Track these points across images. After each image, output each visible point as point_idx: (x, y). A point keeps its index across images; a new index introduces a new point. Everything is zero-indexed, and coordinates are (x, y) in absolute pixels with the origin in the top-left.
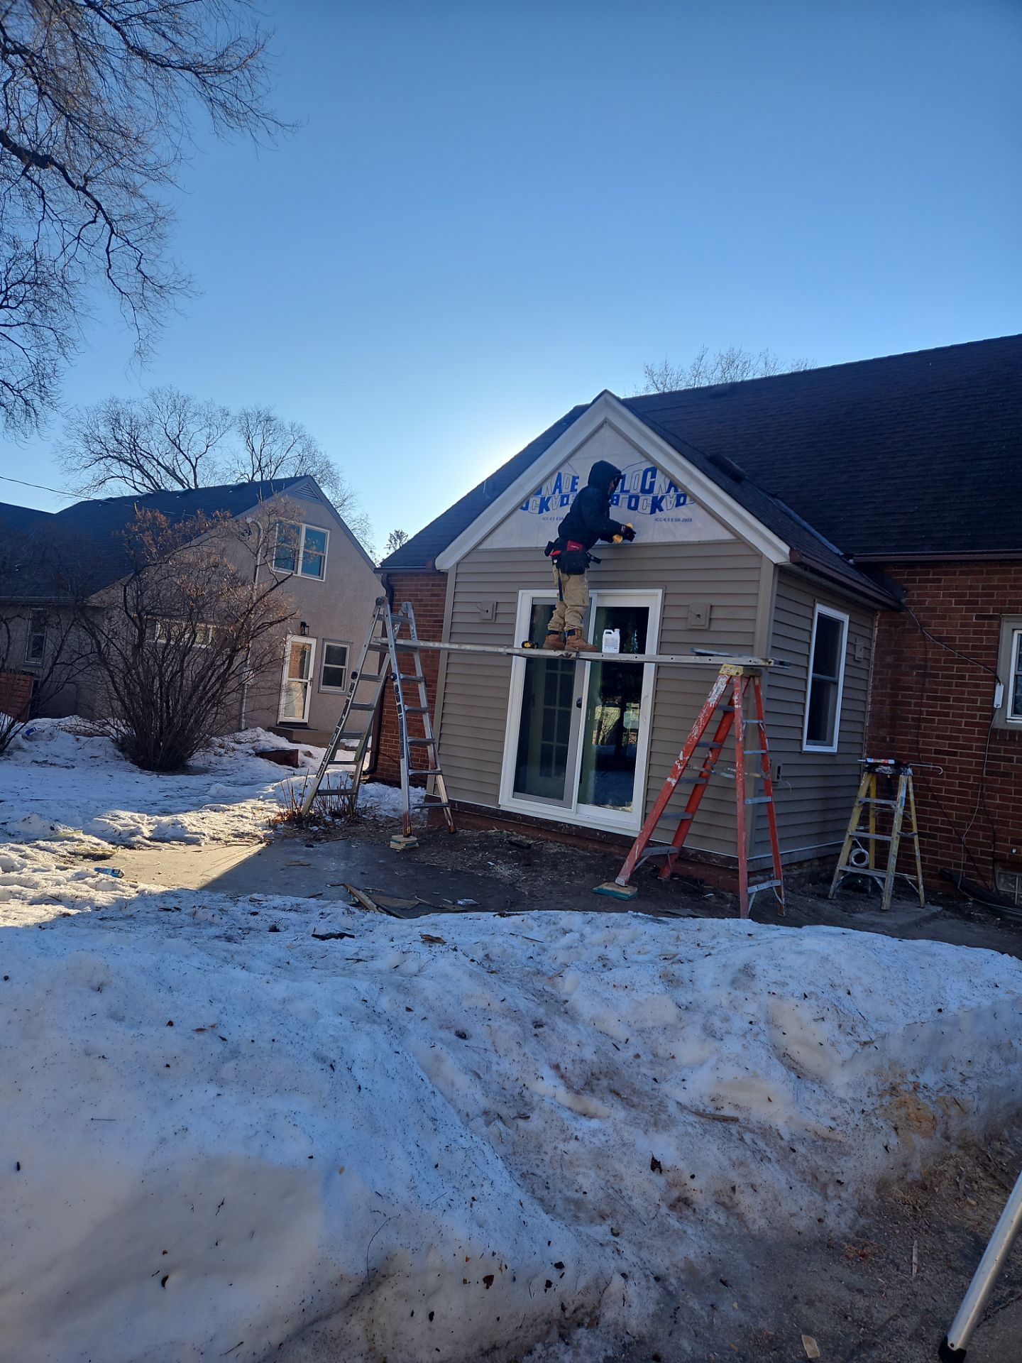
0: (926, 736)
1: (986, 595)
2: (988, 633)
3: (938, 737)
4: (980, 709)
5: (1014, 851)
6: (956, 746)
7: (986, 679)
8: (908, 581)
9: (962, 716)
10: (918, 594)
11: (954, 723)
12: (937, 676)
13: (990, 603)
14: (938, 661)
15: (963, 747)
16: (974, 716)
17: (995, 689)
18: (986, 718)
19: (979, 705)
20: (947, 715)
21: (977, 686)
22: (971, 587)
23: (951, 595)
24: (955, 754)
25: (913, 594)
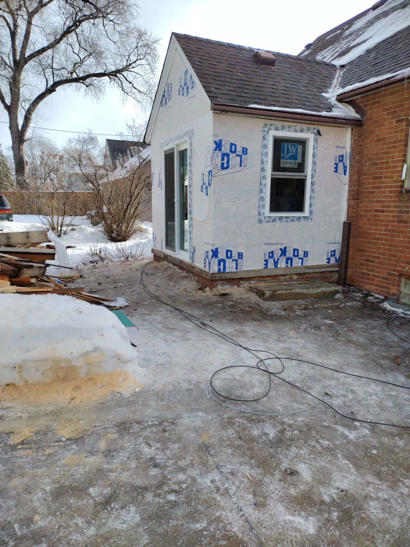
0: (371, 202)
1: (401, 106)
2: (402, 131)
3: (377, 202)
4: (396, 182)
5: (407, 269)
6: (383, 206)
7: (399, 161)
8: (366, 106)
9: (387, 187)
10: (370, 113)
11: (384, 192)
12: (376, 164)
13: (402, 111)
14: (377, 154)
15: (387, 207)
16: (391, 187)
17: (403, 167)
18: (397, 187)
19: (395, 179)
20: (380, 188)
21: (394, 167)
22: (394, 102)
23: (384, 110)
24: (383, 211)
25: (368, 114)
